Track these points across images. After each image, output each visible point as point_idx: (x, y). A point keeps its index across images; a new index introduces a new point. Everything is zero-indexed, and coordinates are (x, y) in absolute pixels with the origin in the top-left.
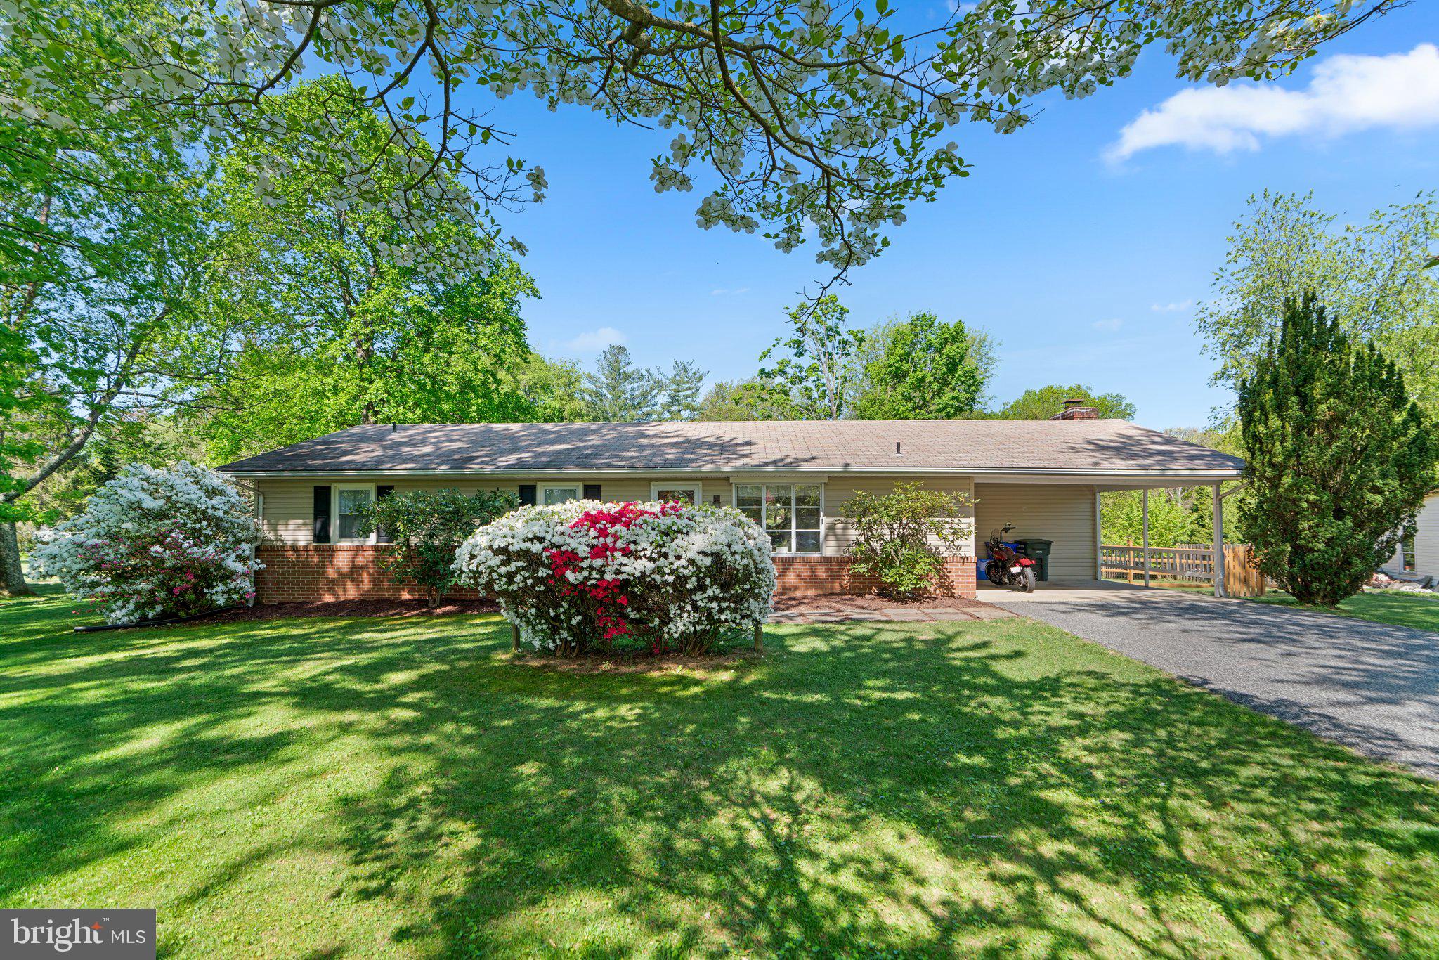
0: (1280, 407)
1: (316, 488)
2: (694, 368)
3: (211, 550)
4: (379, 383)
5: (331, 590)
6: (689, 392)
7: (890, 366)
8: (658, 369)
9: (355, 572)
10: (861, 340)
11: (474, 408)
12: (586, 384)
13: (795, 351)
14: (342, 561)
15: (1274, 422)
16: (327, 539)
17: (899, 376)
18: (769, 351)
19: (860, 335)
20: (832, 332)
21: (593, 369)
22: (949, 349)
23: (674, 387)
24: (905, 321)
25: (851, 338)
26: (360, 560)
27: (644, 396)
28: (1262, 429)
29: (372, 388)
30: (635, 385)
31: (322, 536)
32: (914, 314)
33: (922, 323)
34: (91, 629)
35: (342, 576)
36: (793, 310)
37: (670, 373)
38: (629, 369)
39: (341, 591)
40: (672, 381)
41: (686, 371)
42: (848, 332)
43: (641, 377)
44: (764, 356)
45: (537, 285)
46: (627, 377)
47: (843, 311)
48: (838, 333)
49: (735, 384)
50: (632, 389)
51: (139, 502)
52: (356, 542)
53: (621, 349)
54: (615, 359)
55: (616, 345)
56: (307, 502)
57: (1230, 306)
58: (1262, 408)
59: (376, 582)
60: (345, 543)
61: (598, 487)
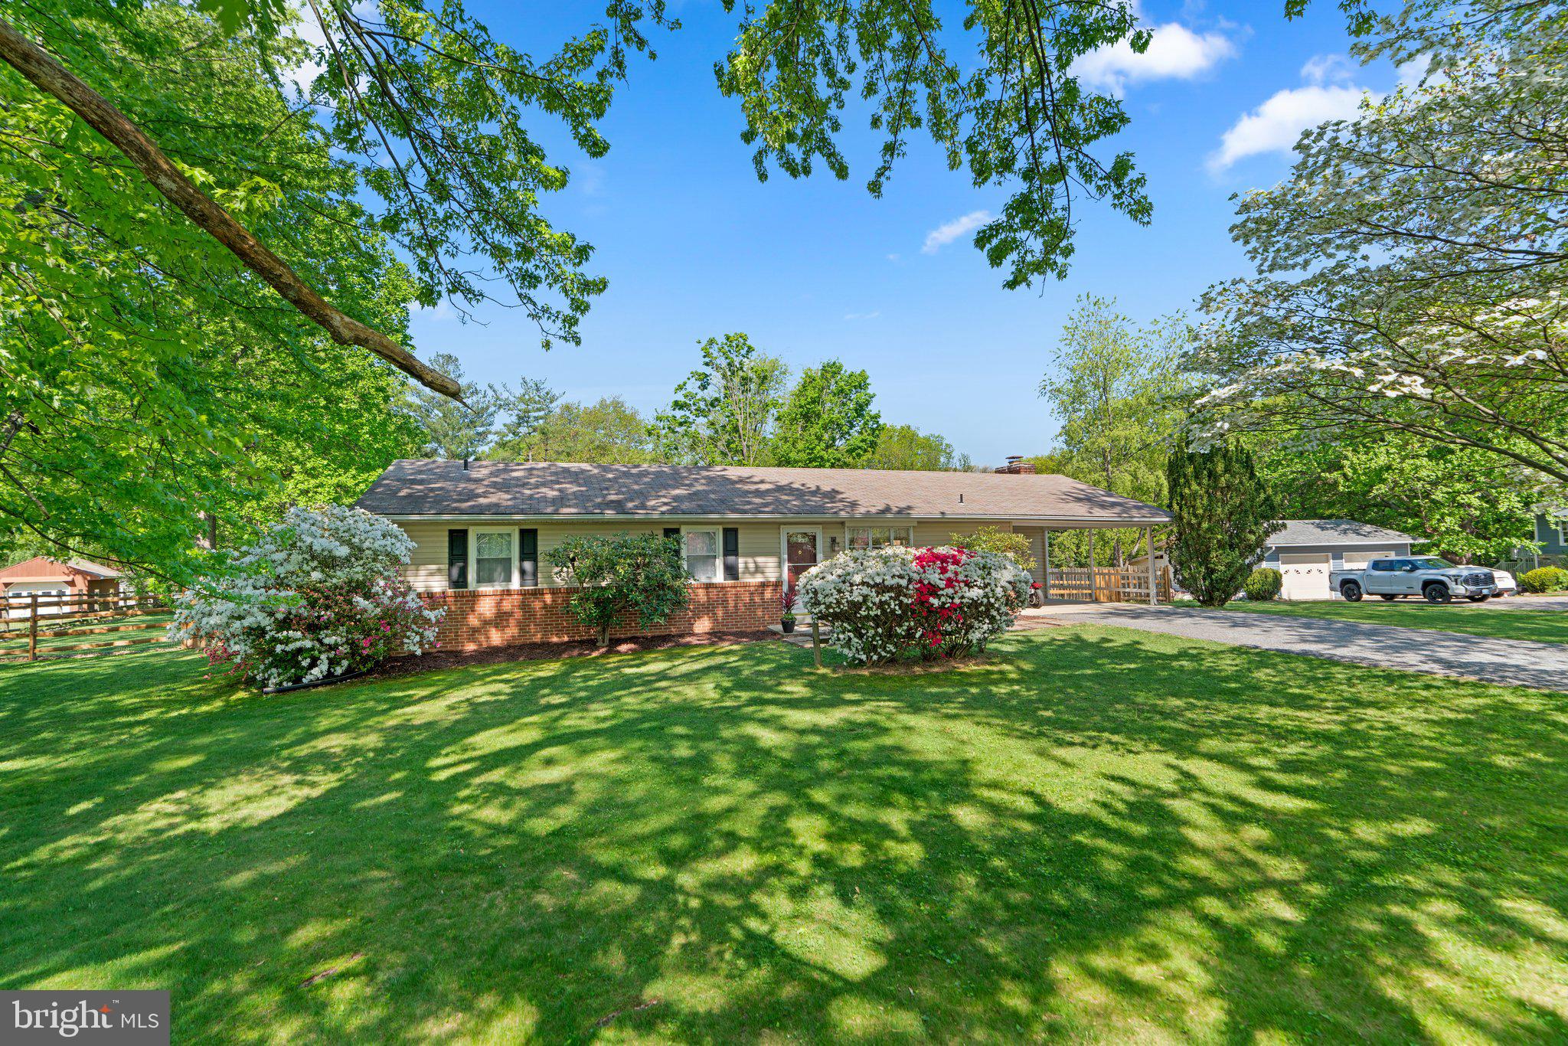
0: (1197, 476)
1: (451, 532)
2: (546, 387)
5: (472, 639)
6: (542, 413)
7: (802, 407)
8: (504, 386)
9: (500, 619)
14: (486, 607)
15: (1195, 487)
16: (465, 584)
17: (809, 417)
20: (735, 368)
23: (522, 406)
24: (816, 367)
26: (507, 606)
28: (1187, 491)
31: (460, 582)
33: (832, 370)
35: (486, 623)
36: (704, 342)
37: (519, 391)
39: (482, 638)
40: (521, 399)
41: (536, 389)
43: (476, 392)
47: (750, 350)
48: (741, 369)
49: (582, 407)
52: (498, 587)
56: (442, 546)
57: (1062, 378)
58: (1185, 476)
59: (522, 627)
60: (485, 589)
61: (736, 531)
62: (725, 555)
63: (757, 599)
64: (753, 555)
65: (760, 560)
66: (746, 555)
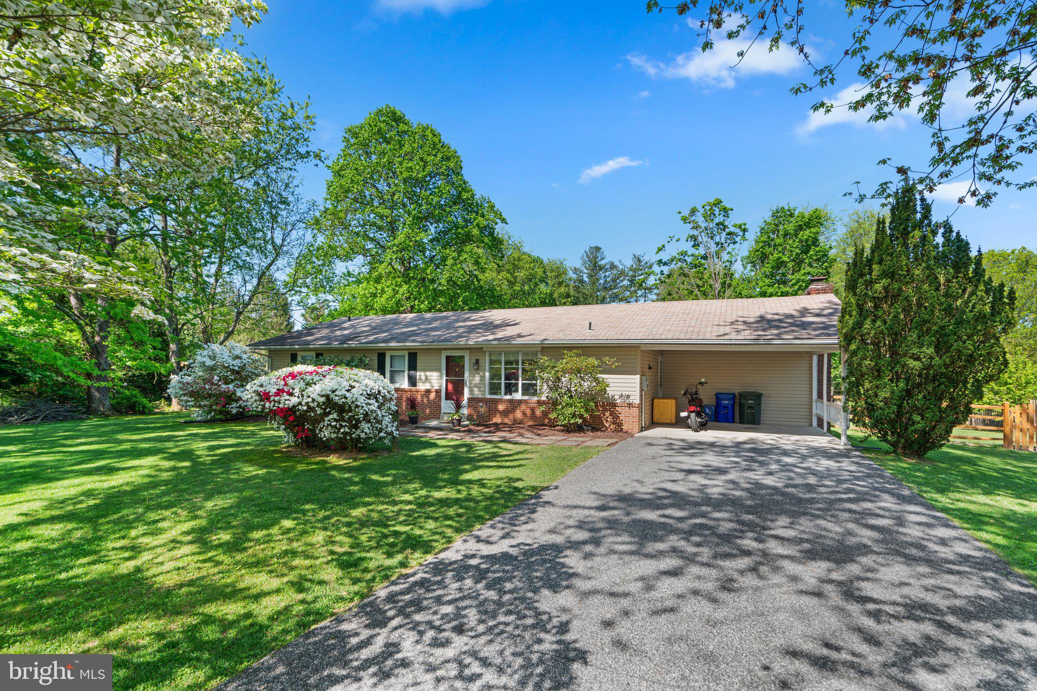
1: (292, 355)
2: (645, 259)
3: (231, 386)
4: (405, 287)
7: (758, 251)
8: (620, 261)
10: (745, 231)
11: (461, 299)
12: (571, 275)
13: (692, 243)
17: (764, 257)
18: (664, 246)
19: (743, 227)
20: (722, 226)
21: (578, 264)
22: (806, 234)
23: (631, 273)
25: (737, 230)
27: (614, 280)
29: (401, 291)
30: (607, 274)
32: (774, 208)
34: (186, 422)
37: (629, 263)
38: (603, 263)
40: (631, 269)
41: (639, 261)
42: (735, 226)
44: (660, 250)
45: (504, 216)
46: (601, 268)
47: (727, 210)
48: (725, 227)
50: (605, 276)
51: (204, 363)
53: (598, 249)
54: (594, 258)
55: (594, 245)
61: (416, 354)
62: (409, 370)
63: (425, 400)
64: (425, 370)
65: (428, 373)
66: (421, 370)
